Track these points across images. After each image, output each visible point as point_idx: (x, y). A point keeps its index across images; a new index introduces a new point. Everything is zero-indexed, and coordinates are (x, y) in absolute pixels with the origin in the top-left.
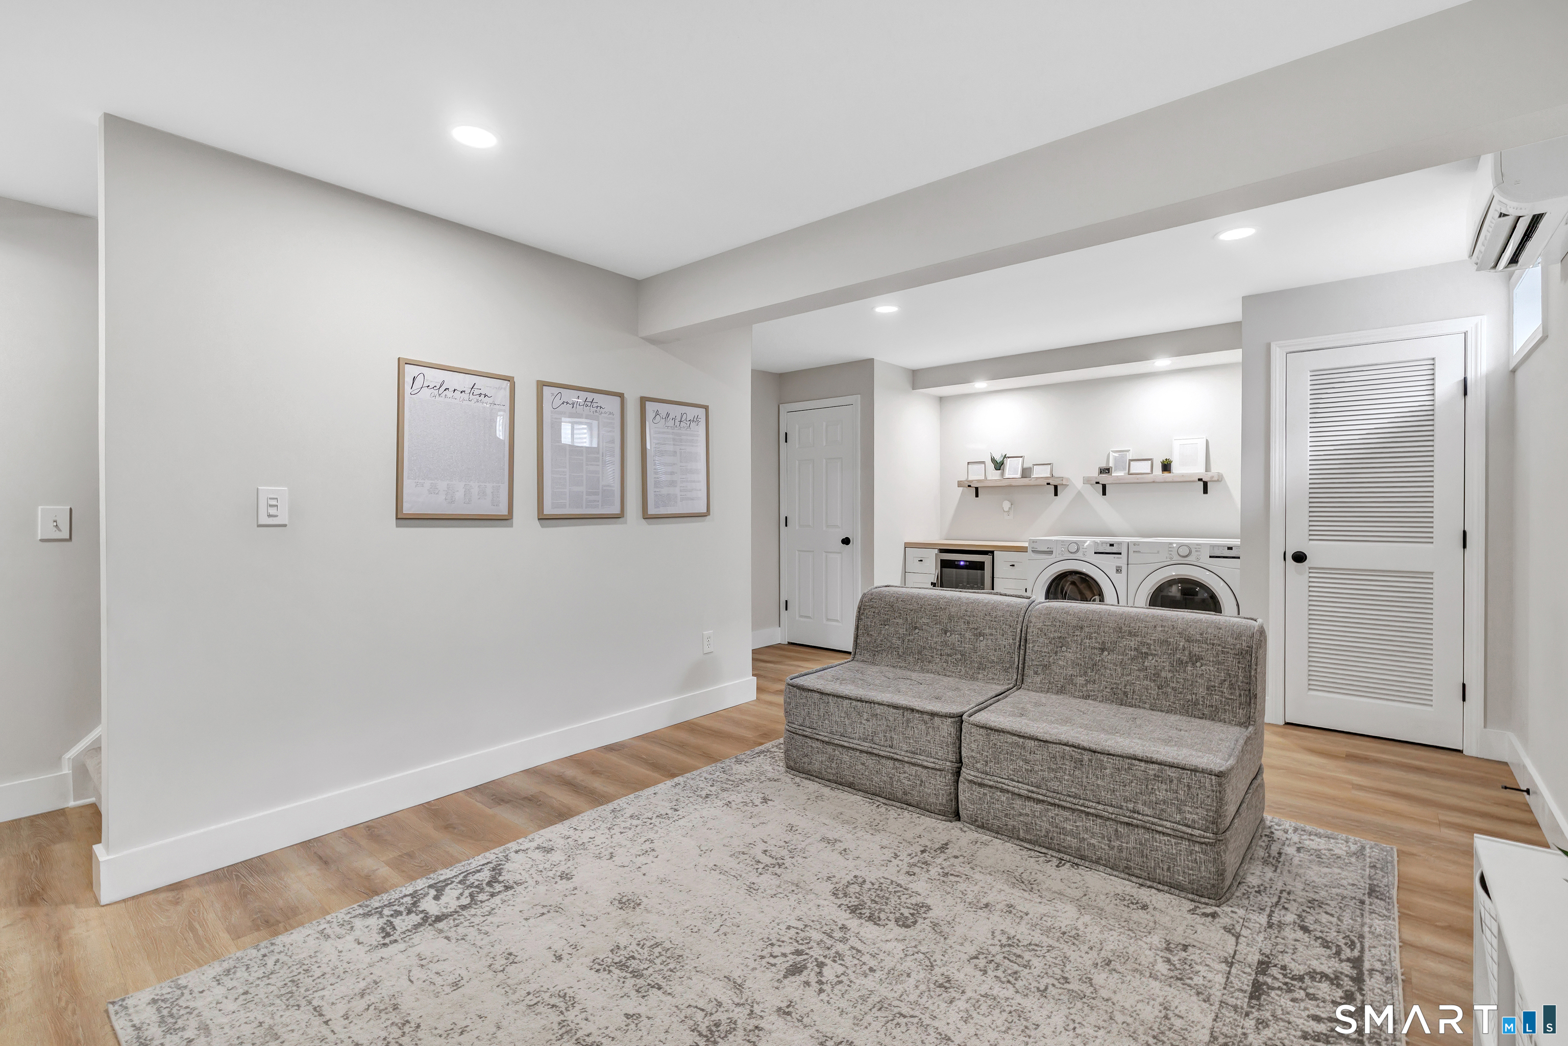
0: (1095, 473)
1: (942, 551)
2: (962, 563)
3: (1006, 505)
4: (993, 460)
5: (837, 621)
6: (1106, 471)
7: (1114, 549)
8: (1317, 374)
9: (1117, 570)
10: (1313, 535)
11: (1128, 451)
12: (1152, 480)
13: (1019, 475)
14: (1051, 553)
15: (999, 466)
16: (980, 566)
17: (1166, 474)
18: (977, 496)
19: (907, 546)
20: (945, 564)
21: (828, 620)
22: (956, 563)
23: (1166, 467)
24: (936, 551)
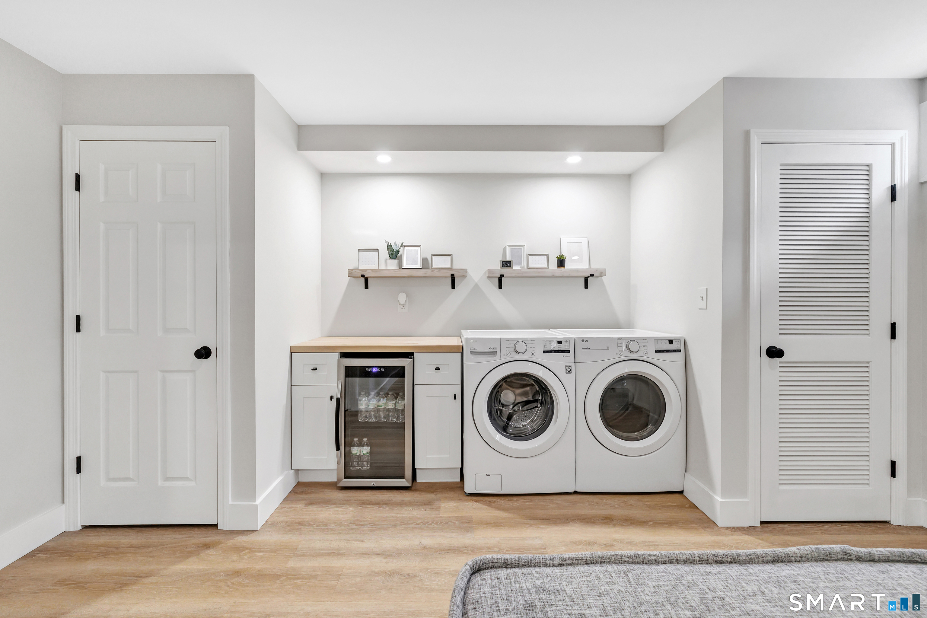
0: (496, 266)
1: (345, 355)
2: (375, 370)
3: (402, 298)
4: (390, 247)
5: (186, 479)
6: (507, 264)
7: (562, 347)
8: (786, 168)
9: (567, 370)
10: (784, 331)
11: (522, 246)
12: (551, 275)
13: (419, 265)
14: (494, 353)
15: (394, 254)
16: (400, 372)
17: (562, 269)
18: (367, 287)
19: (293, 351)
20: (350, 372)
21: (167, 479)
22: (367, 370)
23: (561, 262)
24: (337, 356)
